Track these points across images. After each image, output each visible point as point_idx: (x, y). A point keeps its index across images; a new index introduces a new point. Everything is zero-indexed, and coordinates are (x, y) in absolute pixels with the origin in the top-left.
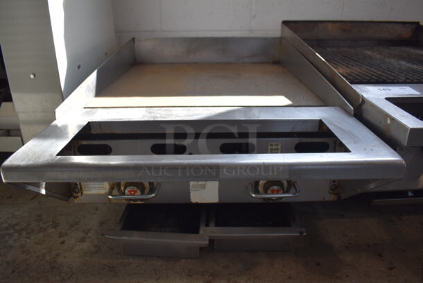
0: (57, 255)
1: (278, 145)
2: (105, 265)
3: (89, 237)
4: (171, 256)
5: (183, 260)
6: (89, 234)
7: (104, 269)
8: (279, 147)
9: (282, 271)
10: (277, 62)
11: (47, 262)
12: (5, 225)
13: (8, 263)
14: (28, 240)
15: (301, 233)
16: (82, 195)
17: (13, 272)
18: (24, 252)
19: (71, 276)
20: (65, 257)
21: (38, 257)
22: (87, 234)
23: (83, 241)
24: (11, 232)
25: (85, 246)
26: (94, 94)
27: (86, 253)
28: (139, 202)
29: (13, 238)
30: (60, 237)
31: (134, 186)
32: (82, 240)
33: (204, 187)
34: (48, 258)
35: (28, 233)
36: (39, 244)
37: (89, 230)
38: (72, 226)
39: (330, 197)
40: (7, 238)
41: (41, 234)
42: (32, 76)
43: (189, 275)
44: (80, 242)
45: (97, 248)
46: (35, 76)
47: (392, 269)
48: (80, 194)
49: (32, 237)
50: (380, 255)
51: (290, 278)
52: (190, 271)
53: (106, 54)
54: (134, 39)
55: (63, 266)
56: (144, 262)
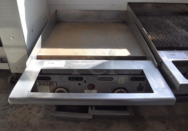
0: (29, 119)
2: (49, 124)
5: (81, 122)
6: (41, 109)
7: (49, 126)
9: (122, 128)
10: (124, 22)
11: (25, 122)
12: (5, 104)
13: (9, 122)
14: (16, 112)
15: (131, 114)
17: (11, 127)
18: (15, 117)
19: (36, 129)
20: (32, 120)
21: (21, 120)
22: (40, 109)
23: (39, 112)
24: (8, 107)
25: (40, 114)
26: (41, 47)
27: (41, 118)
29: (9, 111)
30: (29, 110)
34: (25, 120)
35: (15, 108)
36: (20, 113)
37: (41, 107)
40: (7, 110)
41: (21, 108)
42: (12, 38)
44: (38, 112)
45: (45, 116)
46: (13, 38)
47: (168, 129)
49: (17, 110)
50: (164, 122)
52: (84, 128)
53: (44, 19)
54: (56, 10)
55: (32, 124)
56: (66, 123)
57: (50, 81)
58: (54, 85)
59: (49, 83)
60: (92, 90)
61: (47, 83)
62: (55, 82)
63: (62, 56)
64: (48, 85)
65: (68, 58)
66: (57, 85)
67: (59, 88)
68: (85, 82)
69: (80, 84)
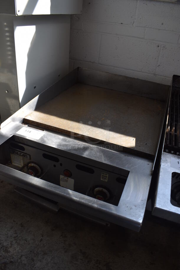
8: (107, 176)
26: (34, 109)
33: (66, 181)
46: (8, 92)
53: (59, 76)
54: (78, 68)
57: (23, 152)
58: (27, 157)
59: (22, 154)
60: (69, 178)
61: (20, 153)
62: (29, 155)
63: (50, 126)
64: (21, 156)
65: (56, 130)
66: (30, 159)
67: (33, 163)
68: (61, 165)
69: (55, 166)
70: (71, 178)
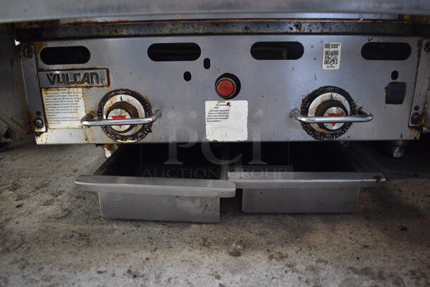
0: (7, 221)
1: (336, 46)
2: (74, 232)
3: (59, 200)
4: (176, 220)
6: (60, 197)
7: (72, 236)
8: (339, 49)
15: (378, 178)
16: (46, 131)
19: (20, 246)
20: (17, 223)
22: (57, 196)
23: (49, 205)
25: (50, 209)
27: (49, 218)
28: (130, 141)
30: (17, 200)
31: (122, 108)
32: (48, 203)
33: (225, 115)
37: (60, 193)
38: (37, 188)
39: (410, 135)
43: (204, 245)
44: (44, 205)
45: (67, 212)
48: (43, 129)
51: (366, 247)
52: (205, 240)
55: (11, 233)
56: (135, 228)
57: (85, 65)
60: (232, 102)
62: (103, 69)
66: (109, 83)
67: (117, 94)
70: (237, 100)
